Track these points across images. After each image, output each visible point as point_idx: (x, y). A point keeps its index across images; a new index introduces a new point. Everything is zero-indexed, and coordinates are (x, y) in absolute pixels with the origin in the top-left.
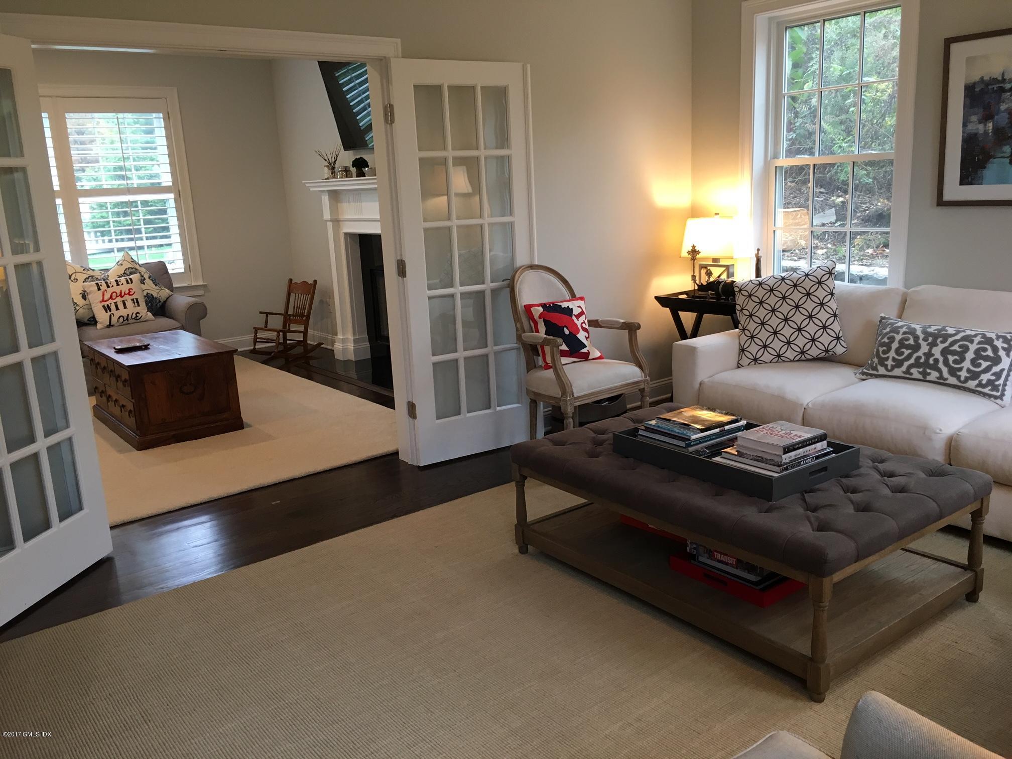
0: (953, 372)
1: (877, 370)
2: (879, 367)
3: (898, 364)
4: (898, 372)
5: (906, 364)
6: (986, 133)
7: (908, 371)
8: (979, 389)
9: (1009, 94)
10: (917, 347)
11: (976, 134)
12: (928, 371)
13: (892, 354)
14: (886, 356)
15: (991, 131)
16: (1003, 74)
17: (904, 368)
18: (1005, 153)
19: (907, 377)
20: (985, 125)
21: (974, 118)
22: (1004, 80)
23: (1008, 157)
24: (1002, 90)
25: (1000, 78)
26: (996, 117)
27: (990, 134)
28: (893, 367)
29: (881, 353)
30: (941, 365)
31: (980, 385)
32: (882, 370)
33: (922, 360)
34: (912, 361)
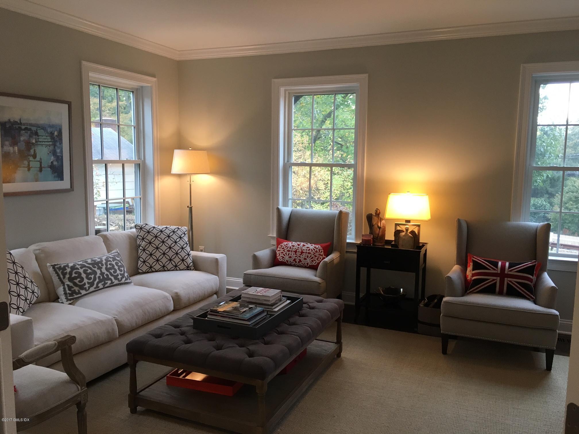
0: (116, 278)
1: (81, 294)
2: (81, 291)
3: (92, 284)
4: (92, 289)
5: (96, 283)
6: (14, 152)
7: (97, 287)
8: (126, 281)
9: (24, 131)
10: (95, 273)
11: (9, 153)
12: (106, 282)
13: (86, 281)
14: (83, 283)
15: (17, 152)
16: (20, 120)
17: (95, 286)
18: (25, 164)
19: (97, 289)
20: (14, 148)
21: (7, 143)
22: (21, 123)
23: (26, 167)
24: (20, 129)
25: (19, 122)
26: (19, 144)
27: (17, 153)
28: (89, 288)
29: (78, 283)
30: (110, 277)
31: (126, 279)
32: (83, 292)
33: (101, 278)
34: (97, 280)
